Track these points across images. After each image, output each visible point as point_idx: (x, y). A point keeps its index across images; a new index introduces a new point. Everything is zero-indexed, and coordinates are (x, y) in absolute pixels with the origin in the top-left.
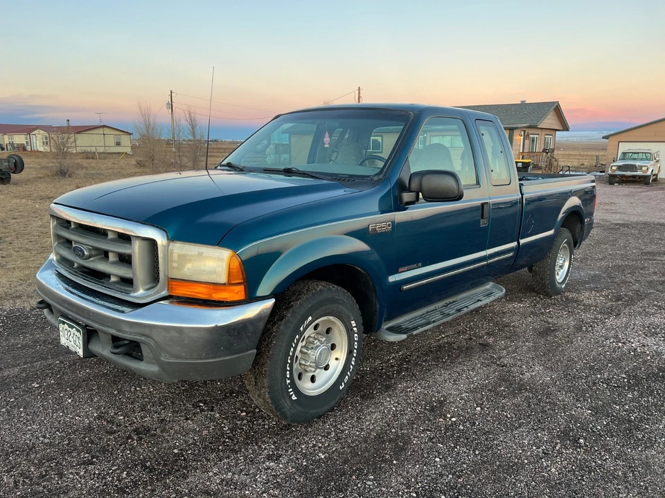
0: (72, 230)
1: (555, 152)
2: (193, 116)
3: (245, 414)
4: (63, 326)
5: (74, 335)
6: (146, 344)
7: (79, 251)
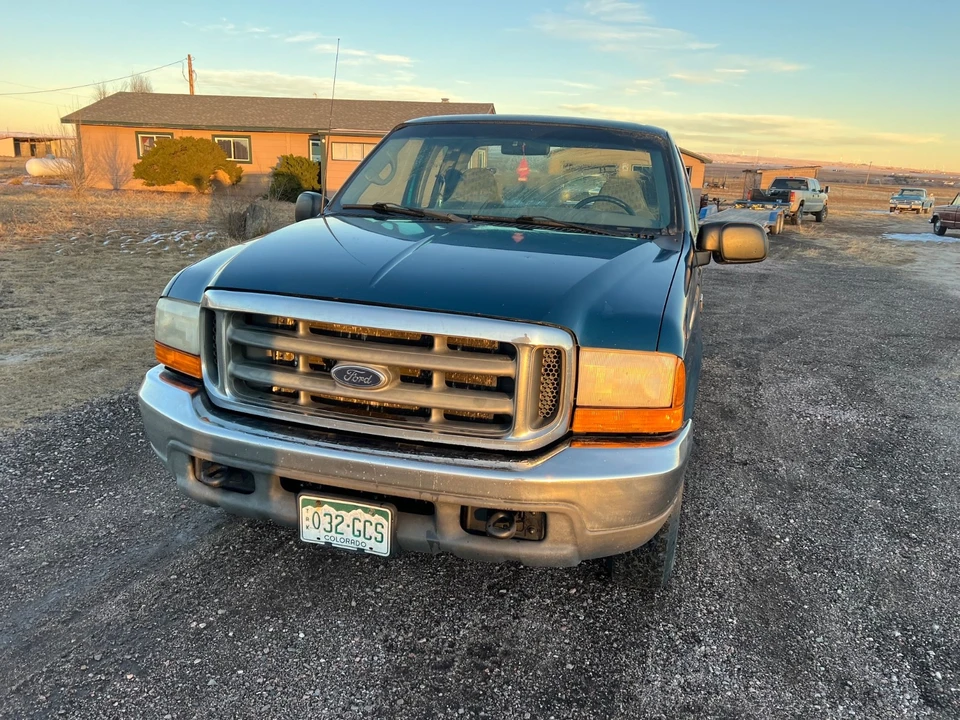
0: (303, 337)
3: (574, 590)
4: (315, 509)
5: (356, 522)
6: (563, 514)
7: (359, 375)
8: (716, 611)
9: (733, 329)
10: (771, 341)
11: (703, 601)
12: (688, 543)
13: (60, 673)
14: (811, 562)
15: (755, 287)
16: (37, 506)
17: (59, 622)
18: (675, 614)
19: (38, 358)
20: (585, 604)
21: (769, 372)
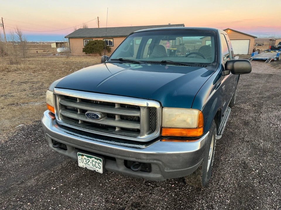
0: (78, 103)
1: (185, 45)
2: (19, 30)
3: (174, 185)
4: (82, 157)
5: (93, 162)
6: (156, 164)
7: (93, 115)
8: (222, 197)
9: (256, 94)
10: (269, 97)
11: (219, 193)
12: (219, 171)
13: (11, 201)
14: (265, 180)
15: (267, 79)
16: (25, 148)
17: (17, 184)
18: (207, 197)
19: (43, 103)
20: (176, 191)
21: (266, 109)
